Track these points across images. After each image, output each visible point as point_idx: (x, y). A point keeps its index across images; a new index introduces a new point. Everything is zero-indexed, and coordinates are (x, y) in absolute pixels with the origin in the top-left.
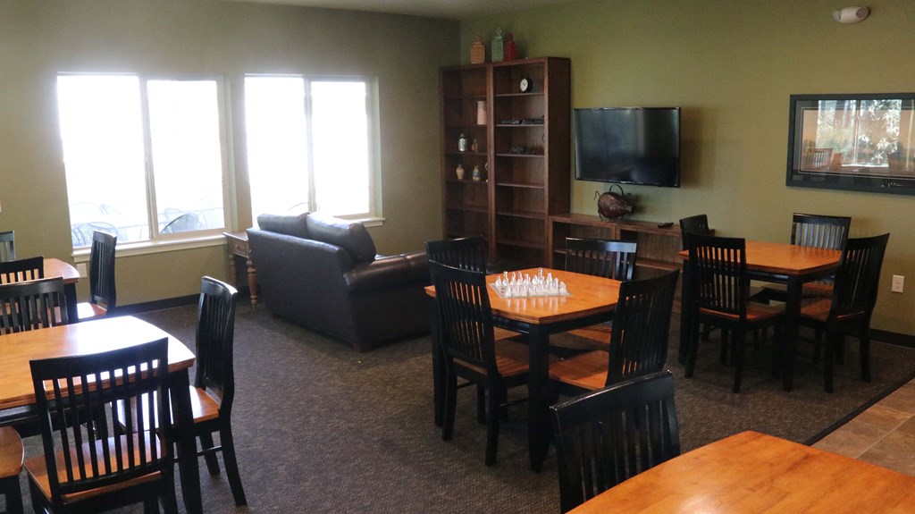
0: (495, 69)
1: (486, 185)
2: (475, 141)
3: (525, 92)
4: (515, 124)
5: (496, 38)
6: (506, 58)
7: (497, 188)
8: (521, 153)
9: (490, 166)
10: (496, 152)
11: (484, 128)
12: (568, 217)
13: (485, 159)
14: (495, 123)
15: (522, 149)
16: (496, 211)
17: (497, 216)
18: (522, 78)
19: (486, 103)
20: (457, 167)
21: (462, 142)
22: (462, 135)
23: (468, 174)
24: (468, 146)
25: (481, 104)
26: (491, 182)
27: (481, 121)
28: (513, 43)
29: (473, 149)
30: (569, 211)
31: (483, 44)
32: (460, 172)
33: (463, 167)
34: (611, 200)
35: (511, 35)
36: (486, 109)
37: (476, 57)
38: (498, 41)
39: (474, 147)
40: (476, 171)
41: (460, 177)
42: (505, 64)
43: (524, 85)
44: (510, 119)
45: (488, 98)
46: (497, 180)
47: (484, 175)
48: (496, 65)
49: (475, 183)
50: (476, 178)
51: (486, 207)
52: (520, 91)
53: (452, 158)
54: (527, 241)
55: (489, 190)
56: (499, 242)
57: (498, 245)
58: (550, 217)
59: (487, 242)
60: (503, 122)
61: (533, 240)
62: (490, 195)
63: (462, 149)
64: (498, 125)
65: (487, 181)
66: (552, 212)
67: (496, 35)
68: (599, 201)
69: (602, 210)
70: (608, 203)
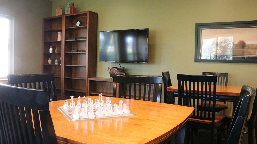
0: (66, 17)
1: (61, 66)
2: (56, 48)
3: (78, 26)
4: (73, 40)
5: (67, 6)
6: (71, 13)
7: (65, 67)
8: (76, 52)
9: (63, 58)
10: (65, 52)
11: (60, 42)
12: (96, 78)
13: (60, 55)
14: (65, 39)
15: (76, 50)
16: (65, 77)
17: (65, 79)
18: (77, 21)
19: (61, 33)
20: (49, 59)
21: (51, 50)
22: (51, 46)
23: (53, 62)
24: (54, 50)
25: (59, 33)
26: (63, 65)
27: (59, 39)
28: (74, 7)
29: (55, 51)
30: (96, 77)
31: (61, 8)
32: (50, 61)
33: (51, 59)
34: (116, 70)
35: (73, 4)
36: (61, 35)
37: (58, 13)
38: (68, 7)
39: (56, 51)
40: (56, 61)
41: (50, 63)
42: (70, 15)
43: (78, 24)
44: (71, 37)
45: (62, 31)
46: (65, 64)
47: (60, 62)
48: (66, 15)
49: (56, 66)
50: (56, 63)
51: (60, 76)
52: (76, 26)
53: (47, 55)
54: (77, 89)
55: (62, 68)
56: (66, 90)
57: (65, 91)
58: (88, 78)
59: (61, 90)
60: (68, 39)
61: (80, 89)
62: (62, 70)
63: (51, 52)
64: (66, 41)
65: (61, 64)
66: (89, 77)
67: (67, 5)
68: (110, 71)
69: (111, 75)
70: (115, 72)
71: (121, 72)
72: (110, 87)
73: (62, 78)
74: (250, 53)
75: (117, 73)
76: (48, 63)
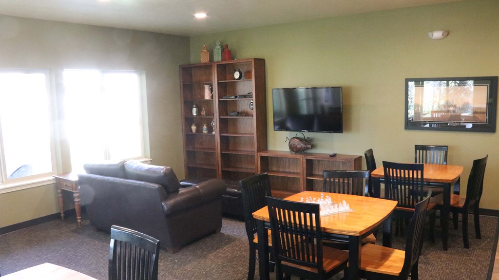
0: (217, 65)
1: (214, 136)
2: (203, 109)
3: (238, 79)
4: (232, 99)
7: (221, 137)
8: (236, 116)
9: (216, 123)
10: (220, 116)
11: (209, 103)
12: (267, 153)
13: (211, 120)
14: (219, 98)
15: (236, 113)
16: (221, 151)
17: (221, 153)
20: (192, 125)
21: (194, 110)
22: (194, 106)
23: (199, 130)
24: (199, 112)
25: (207, 87)
26: (216, 133)
27: (207, 96)
29: (202, 114)
30: (267, 150)
31: (208, 51)
32: (194, 128)
33: (195, 125)
34: (298, 142)
35: (227, 46)
36: (212, 90)
37: (204, 59)
38: (218, 49)
39: (203, 113)
40: (205, 127)
41: (194, 132)
43: (237, 75)
44: (228, 96)
45: (214, 83)
46: (221, 132)
47: (210, 129)
48: (218, 63)
49: (206, 135)
50: (205, 131)
51: (214, 149)
52: (235, 79)
53: (189, 120)
54: (239, 168)
55: (216, 139)
56: (224, 169)
57: (223, 171)
58: (258, 153)
59: (216, 170)
60: (224, 97)
61: (243, 166)
62: (216, 142)
63: (195, 114)
64: (220, 99)
65: (213, 133)
66: (259, 150)
67: (216, 46)
68: (290, 143)
69: (292, 148)
70: (296, 144)
71: (305, 144)
72: (289, 164)
73: (217, 153)
74: (477, 118)
75: (301, 145)
76: (192, 131)
